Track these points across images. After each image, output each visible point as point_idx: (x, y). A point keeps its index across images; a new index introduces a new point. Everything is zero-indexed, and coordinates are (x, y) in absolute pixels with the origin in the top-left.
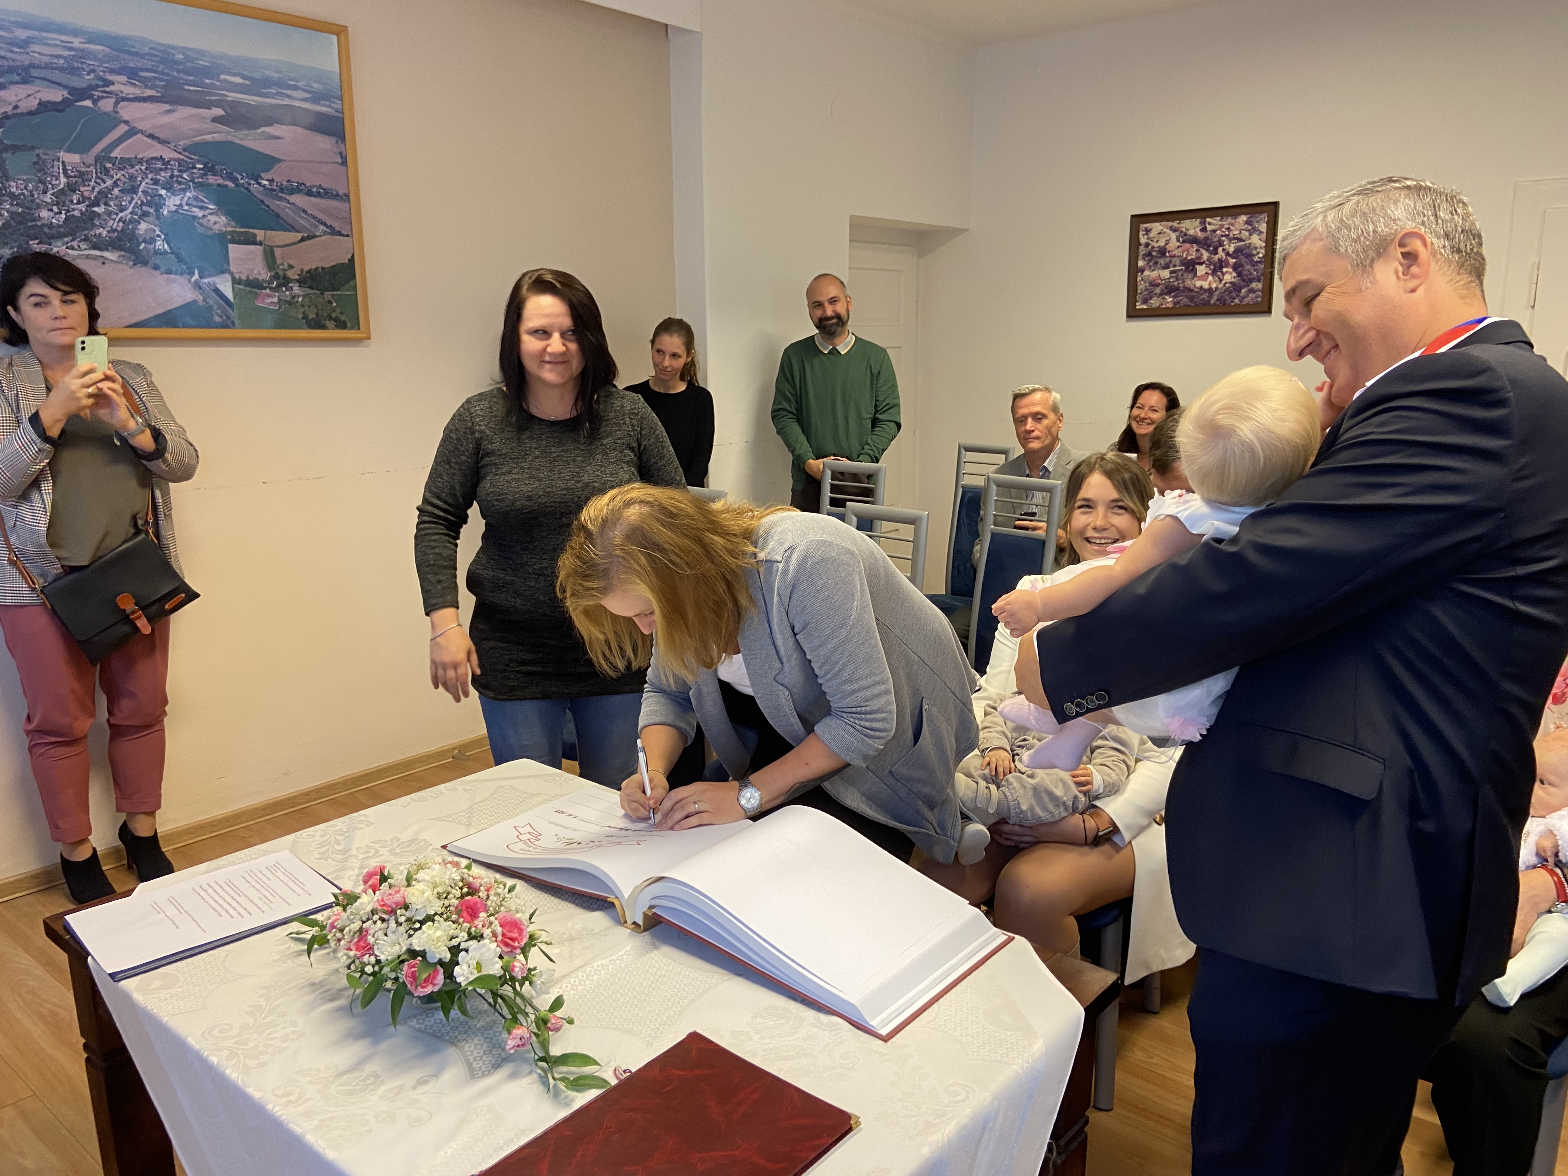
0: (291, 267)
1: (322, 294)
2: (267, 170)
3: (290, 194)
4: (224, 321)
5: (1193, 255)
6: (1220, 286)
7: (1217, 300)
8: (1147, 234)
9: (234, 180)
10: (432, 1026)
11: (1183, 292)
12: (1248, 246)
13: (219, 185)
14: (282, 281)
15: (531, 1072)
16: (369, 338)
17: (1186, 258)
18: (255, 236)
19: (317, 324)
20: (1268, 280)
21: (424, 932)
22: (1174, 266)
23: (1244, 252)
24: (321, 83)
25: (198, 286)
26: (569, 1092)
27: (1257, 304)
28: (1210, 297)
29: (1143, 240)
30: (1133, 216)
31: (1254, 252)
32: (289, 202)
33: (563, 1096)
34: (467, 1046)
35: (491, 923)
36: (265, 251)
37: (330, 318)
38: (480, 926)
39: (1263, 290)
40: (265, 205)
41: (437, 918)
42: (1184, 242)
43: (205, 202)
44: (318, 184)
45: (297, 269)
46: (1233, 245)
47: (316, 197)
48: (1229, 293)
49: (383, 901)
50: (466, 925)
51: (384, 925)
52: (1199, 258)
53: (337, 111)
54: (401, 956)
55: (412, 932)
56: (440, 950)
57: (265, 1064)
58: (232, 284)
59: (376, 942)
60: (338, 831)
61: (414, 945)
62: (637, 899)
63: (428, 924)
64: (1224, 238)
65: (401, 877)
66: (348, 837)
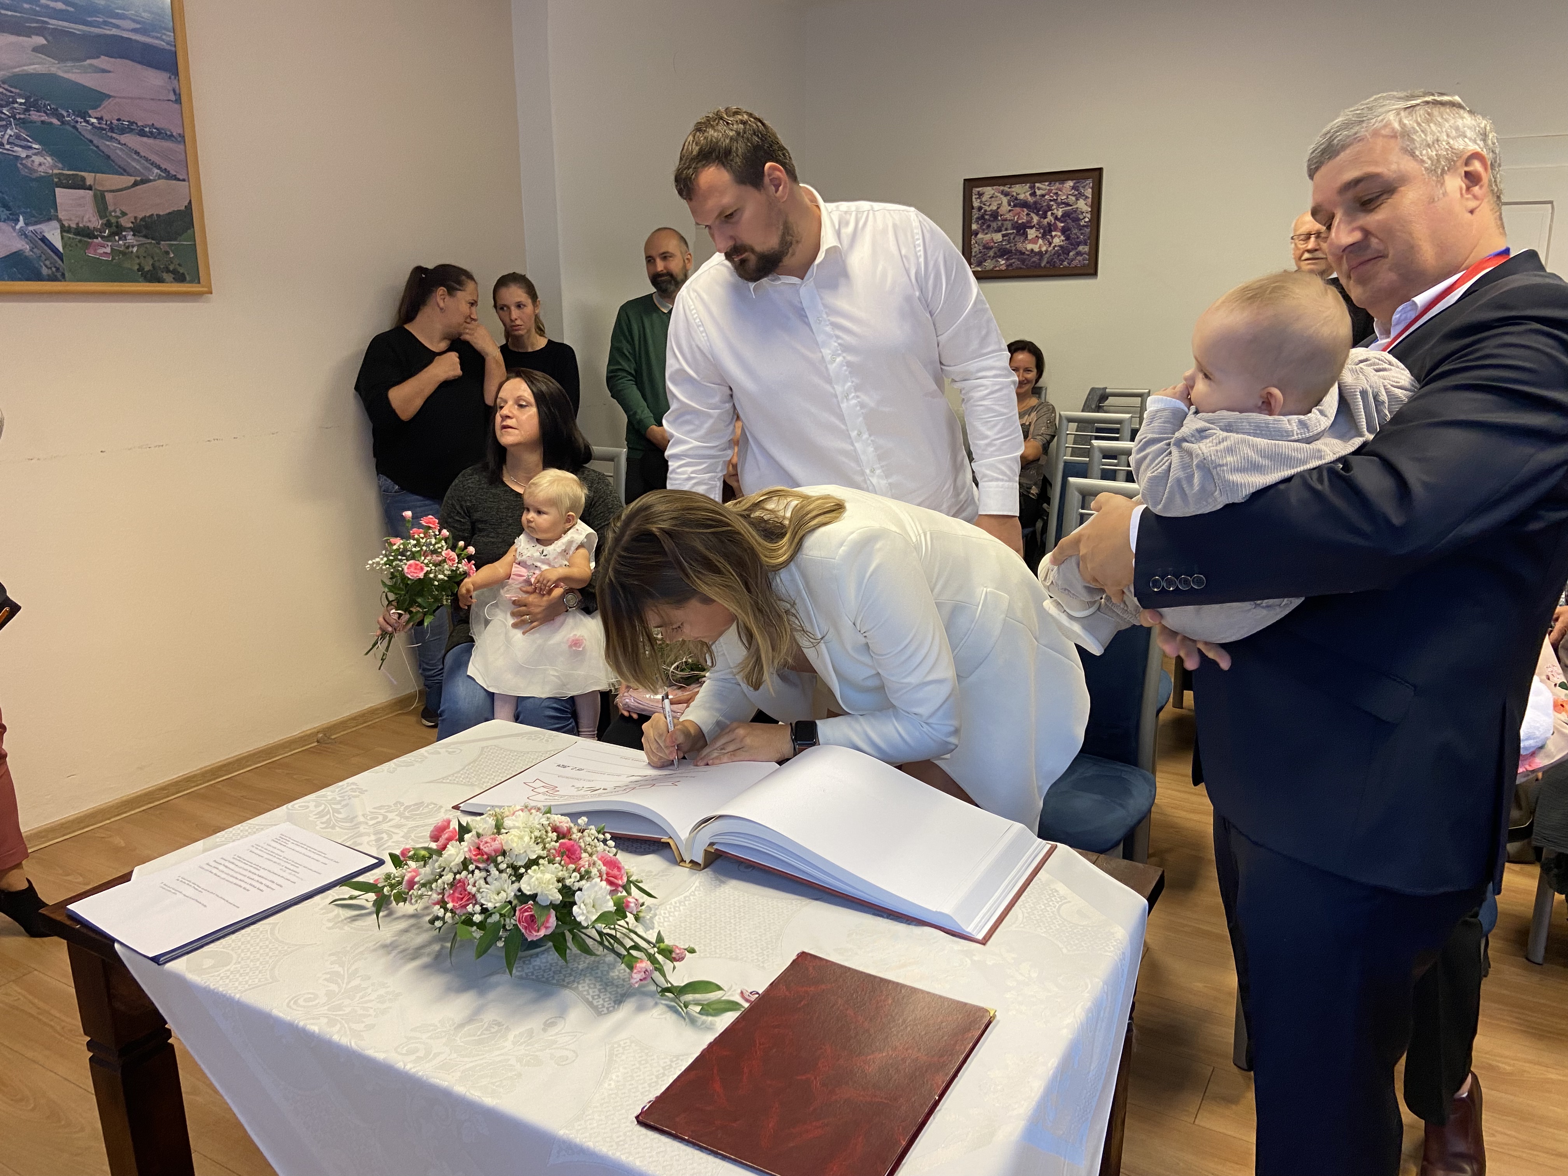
0: (124, 214)
1: (159, 244)
2: (95, 108)
3: (123, 134)
4: (53, 272)
5: (1024, 219)
6: (1050, 249)
7: (1048, 263)
8: (979, 198)
9: (60, 117)
10: (533, 974)
11: (1016, 254)
12: (1075, 211)
13: (43, 122)
14: (114, 229)
15: (656, 1004)
16: (211, 293)
17: (1017, 222)
18: (83, 179)
19: (153, 277)
20: (1094, 243)
21: (531, 877)
22: (1006, 229)
23: (1071, 216)
24: (150, 12)
25: (23, 234)
26: (704, 1018)
27: (1084, 265)
28: (1041, 259)
29: (976, 204)
30: (965, 180)
31: (1081, 217)
33: (699, 1023)
34: (580, 986)
35: (594, 864)
36: (95, 196)
37: (168, 271)
38: (587, 866)
39: (1089, 253)
40: (94, 146)
41: (541, 861)
42: (1015, 206)
43: (28, 141)
44: (150, 123)
45: (131, 216)
46: (1061, 210)
47: (148, 137)
48: (1058, 256)
49: (474, 850)
50: (572, 866)
51: (484, 874)
52: (1030, 222)
53: (168, 44)
54: (510, 902)
55: (514, 879)
56: (550, 893)
57: (373, 1026)
58: (61, 232)
59: (478, 891)
60: (331, 800)
61: (523, 889)
62: (694, 837)
63: (533, 868)
64: (1052, 203)
65: (487, 826)
66: (346, 805)
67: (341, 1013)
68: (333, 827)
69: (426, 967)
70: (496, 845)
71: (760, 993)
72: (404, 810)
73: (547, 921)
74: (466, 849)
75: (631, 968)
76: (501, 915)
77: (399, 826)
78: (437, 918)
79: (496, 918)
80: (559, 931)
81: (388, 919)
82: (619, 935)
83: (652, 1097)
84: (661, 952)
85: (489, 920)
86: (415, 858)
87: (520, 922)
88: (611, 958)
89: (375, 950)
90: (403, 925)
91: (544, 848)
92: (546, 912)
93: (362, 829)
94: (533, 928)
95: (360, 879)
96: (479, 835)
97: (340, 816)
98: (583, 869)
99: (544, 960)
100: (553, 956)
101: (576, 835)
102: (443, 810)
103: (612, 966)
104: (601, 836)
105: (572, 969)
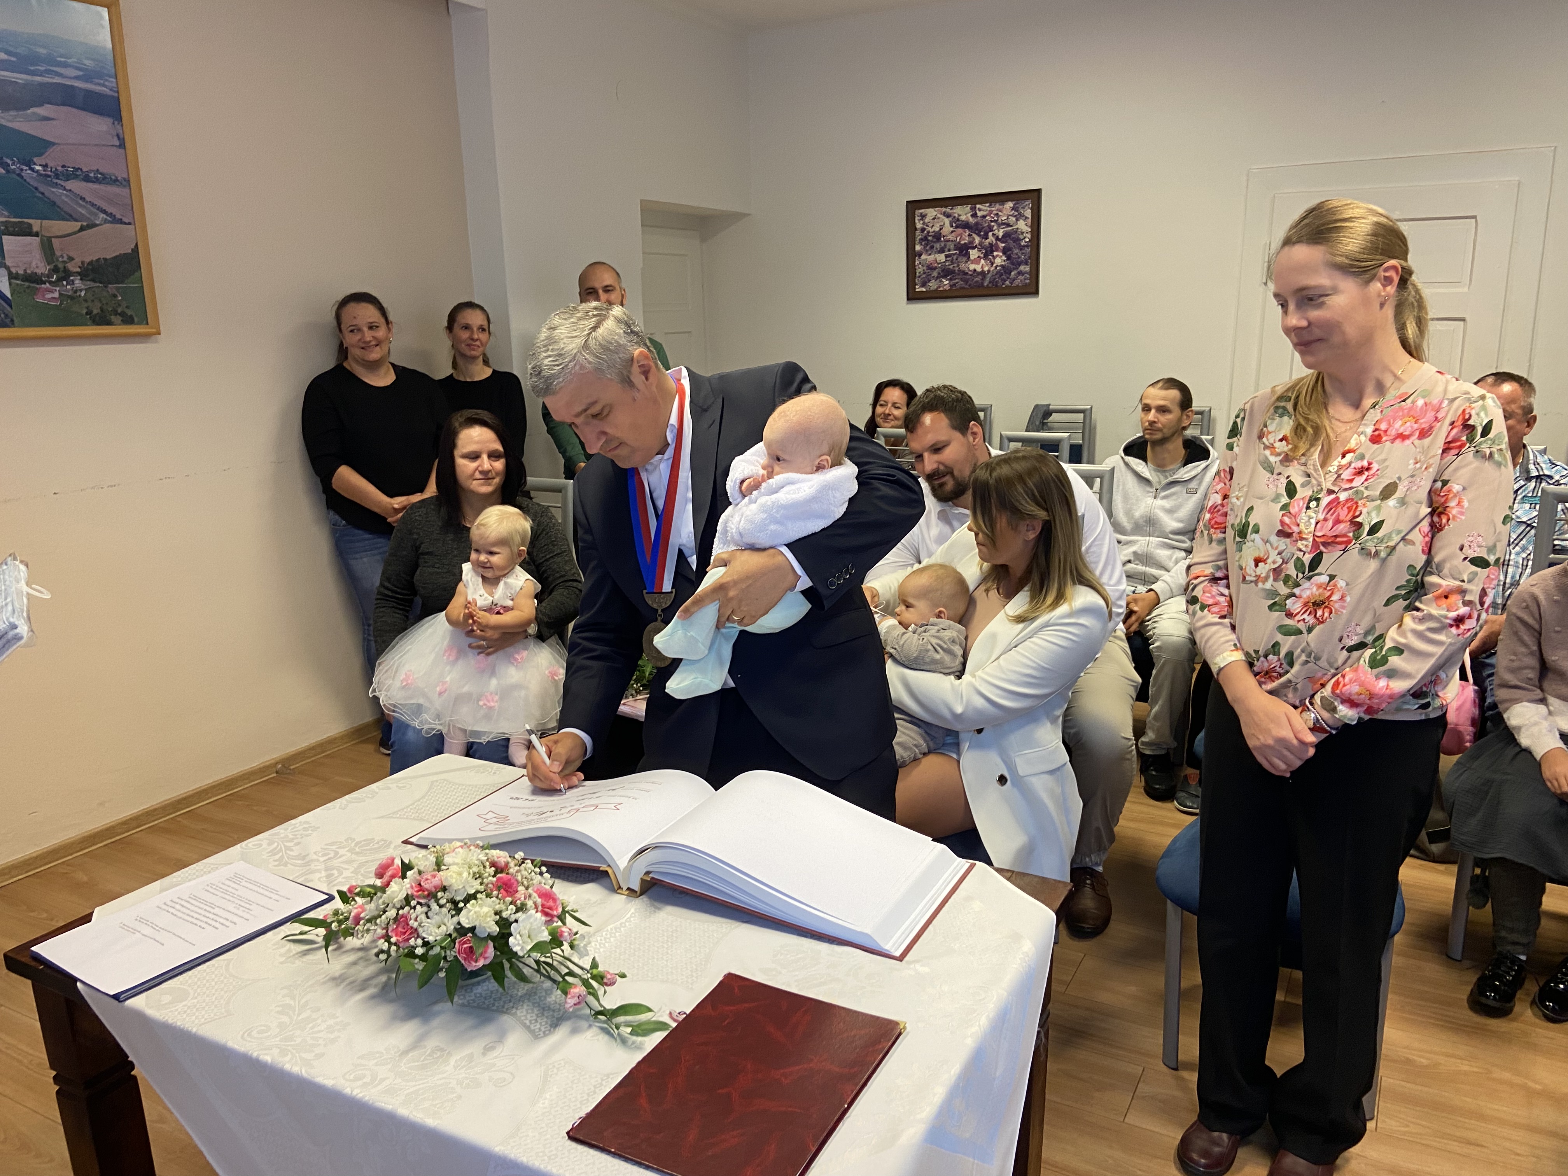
0: (71, 259)
1: (106, 287)
2: (40, 155)
3: (68, 180)
4: (3, 319)
5: (966, 240)
6: (993, 268)
7: (990, 282)
8: (922, 219)
9: (5, 166)
10: (474, 1001)
11: (959, 275)
12: (1016, 231)
15: (590, 1026)
16: (159, 334)
17: (959, 242)
18: (30, 225)
19: (102, 320)
20: (1035, 262)
21: (470, 911)
22: (949, 250)
23: (1011, 237)
24: (93, 60)
26: (634, 1038)
27: (1026, 285)
28: (984, 279)
29: (919, 225)
30: (908, 202)
31: (1021, 237)
32: (65, 189)
33: (630, 1043)
34: (518, 1012)
36: (42, 242)
37: (116, 313)
39: (1030, 273)
40: (40, 192)
42: (957, 227)
44: (95, 169)
45: (78, 260)
46: (1002, 231)
47: (94, 182)
48: (1000, 276)
49: (416, 887)
50: (509, 899)
51: (425, 909)
52: (972, 242)
53: (111, 90)
54: (450, 935)
55: (454, 913)
56: (488, 925)
57: (323, 1055)
58: (9, 279)
59: (420, 925)
60: (283, 838)
61: (462, 922)
62: (631, 866)
63: (471, 902)
64: (993, 224)
65: (427, 863)
66: (298, 844)
67: (292, 1043)
68: (286, 865)
69: (373, 997)
70: (436, 882)
71: (688, 1012)
72: (356, 846)
73: (485, 952)
74: (408, 886)
75: (565, 993)
76: (442, 948)
77: (349, 862)
78: (382, 951)
79: (437, 950)
80: (498, 960)
81: (337, 953)
82: (555, 963)
83: (583, 1114)
84: (594, 977)
85: (431, 953)
86: (361, 894)
87: (459, 953)
88: (548, 984)
89: (325, 983)
90: (352, 957)
91: (481, 884)
92: (484, 943)
93: (313, 867)
94: (472, 958)
95: (311, 915)
96: (420, 872)
97: (291, 853)
98: (518, 902)
99: (485, 988)
100: (493, 985)
101: (513, 870)
102: (392, 846)
103: (549, 992)
104: (537, 870)
105: (511, 996)
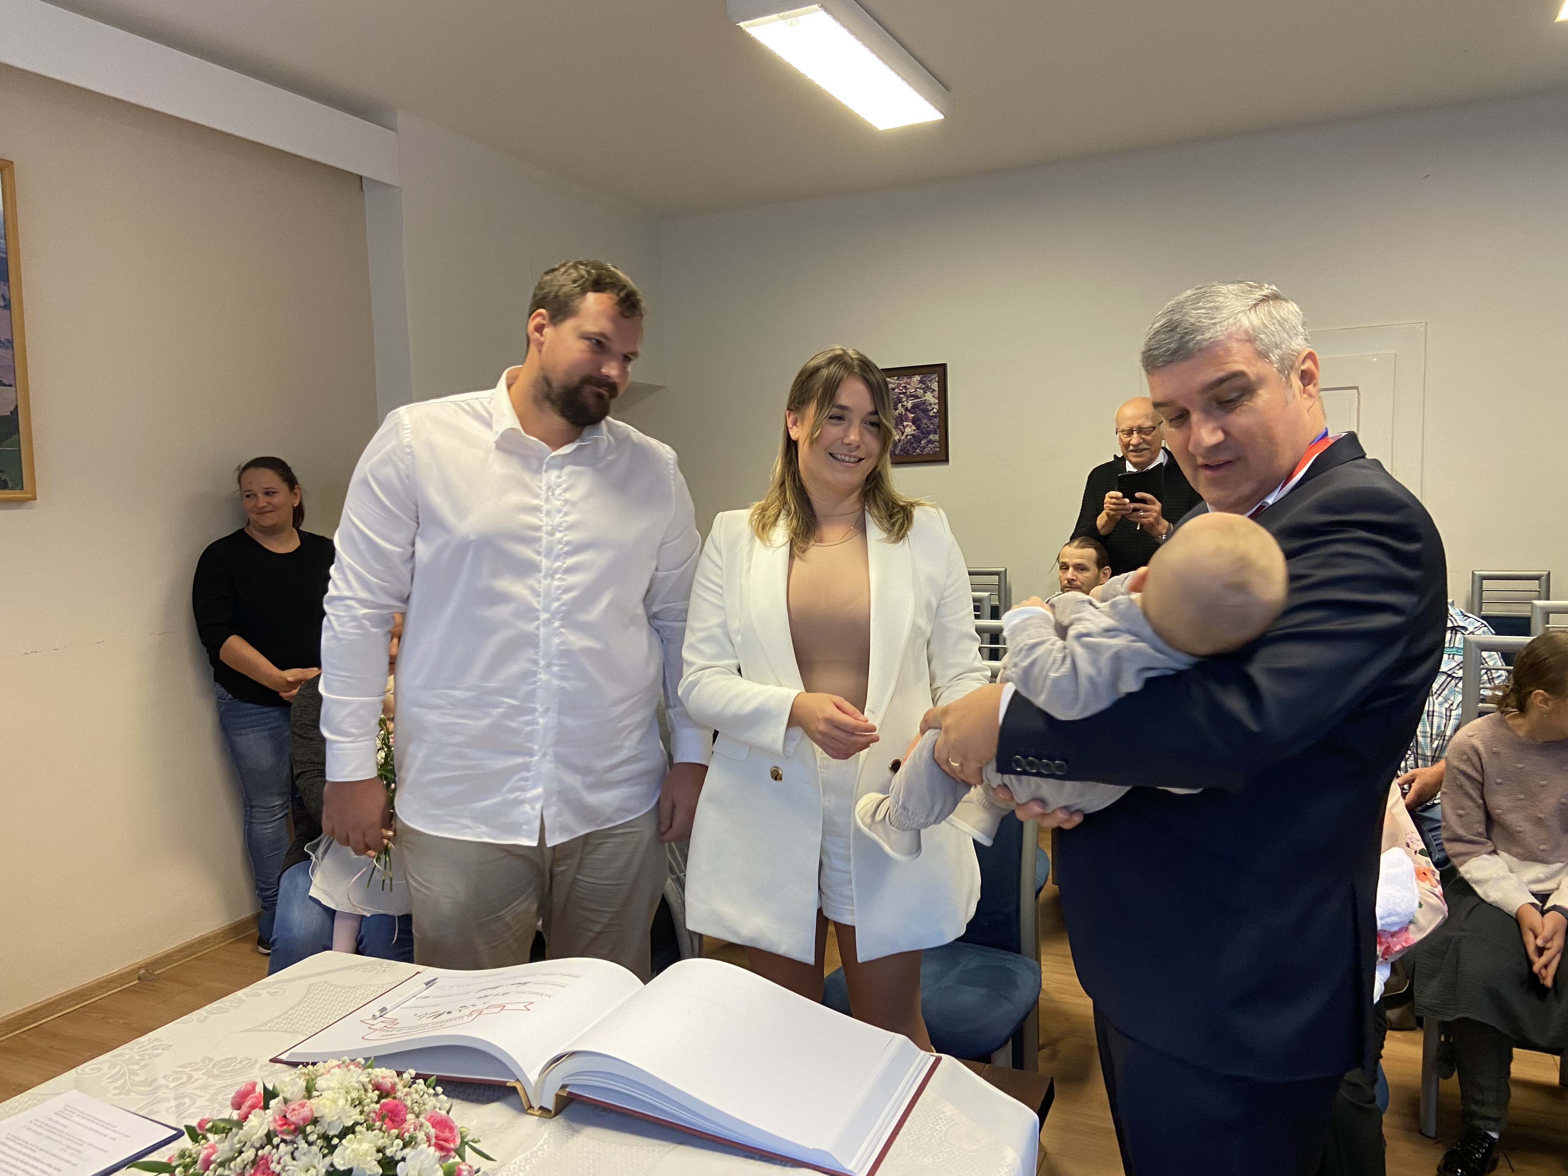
6: (903, 437)
7: (901, 450)
12: (924, 402)
16: (35, 499)
20: (943, 432)
21: (346, 1148)
23: (920, 408)
27: (936, 453)
31: (930, 408)
35: (421, 1126)
38: (412, 1130)
39: (939, 441)
41: (358, 1128)
46: (910, 402)
48: (911, 445)
49: (280, 1120)
50: (395, 1131)
51: (290, 1148)
55: (326, 1151)
56: (368, 1166)
59: (283, 1169)
60: (128, 1059)
61: (336, 1164)
62: (544, 1079)
63: (348, 1137)
64: (902, 396)
65: (296, 1089)
66: (146, 1065)
68: (128, 1093)
70: (305, 1112)
72: (213, 1068)
74: (271, 1119)
77: (204, 1088)
86: (214, 1130)
91: (362, 1112)
93: (160, 1094)
95: (153, 1157)
96: (286, 1101)
97: (137, 1079)
98: (407, 1135)
101: (401, 1092)
102: (258, 1066)
104: (431, 1091)
